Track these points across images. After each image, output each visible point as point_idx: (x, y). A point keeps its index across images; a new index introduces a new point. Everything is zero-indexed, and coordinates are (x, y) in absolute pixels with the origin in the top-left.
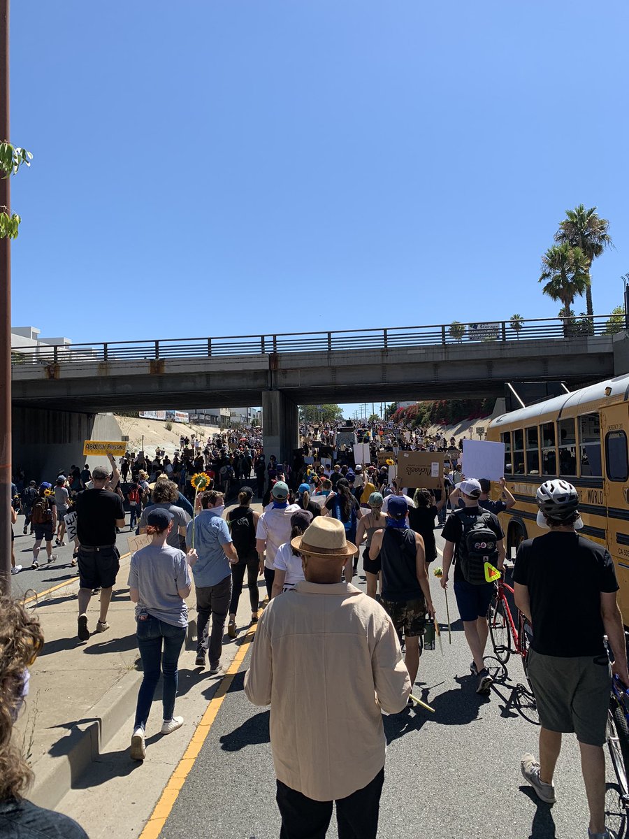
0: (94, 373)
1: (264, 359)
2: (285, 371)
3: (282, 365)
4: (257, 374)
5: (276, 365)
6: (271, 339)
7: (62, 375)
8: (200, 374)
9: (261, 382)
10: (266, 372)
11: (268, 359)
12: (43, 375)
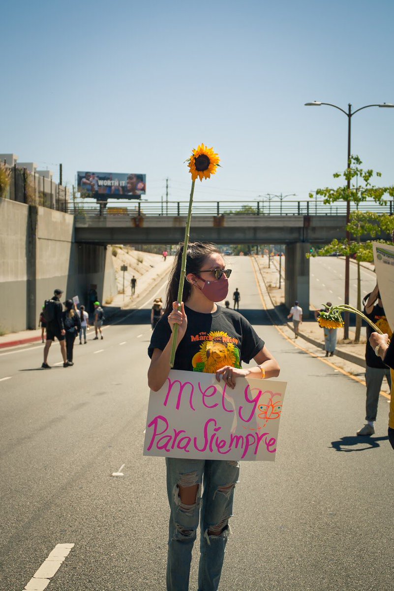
0: (170, 225)
1: (300, 219)
2: (314, 229)
3: (314, 224)
4: (292, 230)
5: (309, 224)
6: (306, 204)
7: (145, 225)
8: (249, 228)
9: (295, 235)
10: (299, 228)
11: (302, 219)
12: (130, 224)
